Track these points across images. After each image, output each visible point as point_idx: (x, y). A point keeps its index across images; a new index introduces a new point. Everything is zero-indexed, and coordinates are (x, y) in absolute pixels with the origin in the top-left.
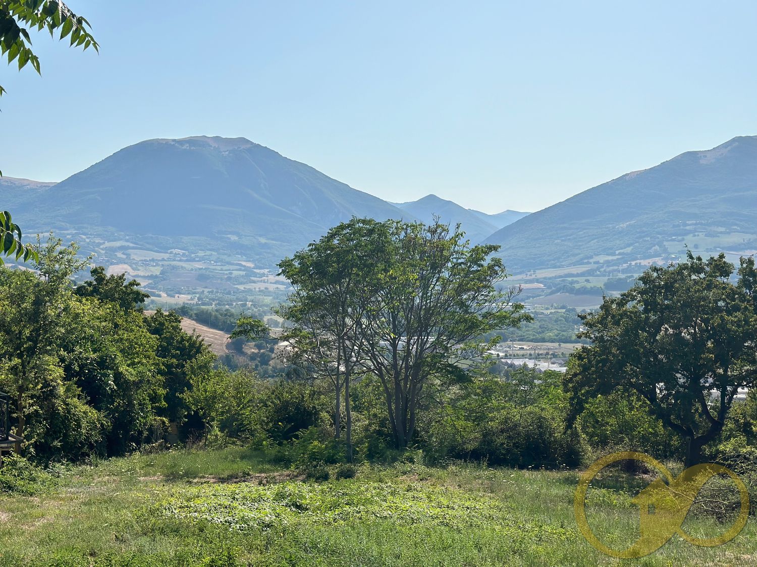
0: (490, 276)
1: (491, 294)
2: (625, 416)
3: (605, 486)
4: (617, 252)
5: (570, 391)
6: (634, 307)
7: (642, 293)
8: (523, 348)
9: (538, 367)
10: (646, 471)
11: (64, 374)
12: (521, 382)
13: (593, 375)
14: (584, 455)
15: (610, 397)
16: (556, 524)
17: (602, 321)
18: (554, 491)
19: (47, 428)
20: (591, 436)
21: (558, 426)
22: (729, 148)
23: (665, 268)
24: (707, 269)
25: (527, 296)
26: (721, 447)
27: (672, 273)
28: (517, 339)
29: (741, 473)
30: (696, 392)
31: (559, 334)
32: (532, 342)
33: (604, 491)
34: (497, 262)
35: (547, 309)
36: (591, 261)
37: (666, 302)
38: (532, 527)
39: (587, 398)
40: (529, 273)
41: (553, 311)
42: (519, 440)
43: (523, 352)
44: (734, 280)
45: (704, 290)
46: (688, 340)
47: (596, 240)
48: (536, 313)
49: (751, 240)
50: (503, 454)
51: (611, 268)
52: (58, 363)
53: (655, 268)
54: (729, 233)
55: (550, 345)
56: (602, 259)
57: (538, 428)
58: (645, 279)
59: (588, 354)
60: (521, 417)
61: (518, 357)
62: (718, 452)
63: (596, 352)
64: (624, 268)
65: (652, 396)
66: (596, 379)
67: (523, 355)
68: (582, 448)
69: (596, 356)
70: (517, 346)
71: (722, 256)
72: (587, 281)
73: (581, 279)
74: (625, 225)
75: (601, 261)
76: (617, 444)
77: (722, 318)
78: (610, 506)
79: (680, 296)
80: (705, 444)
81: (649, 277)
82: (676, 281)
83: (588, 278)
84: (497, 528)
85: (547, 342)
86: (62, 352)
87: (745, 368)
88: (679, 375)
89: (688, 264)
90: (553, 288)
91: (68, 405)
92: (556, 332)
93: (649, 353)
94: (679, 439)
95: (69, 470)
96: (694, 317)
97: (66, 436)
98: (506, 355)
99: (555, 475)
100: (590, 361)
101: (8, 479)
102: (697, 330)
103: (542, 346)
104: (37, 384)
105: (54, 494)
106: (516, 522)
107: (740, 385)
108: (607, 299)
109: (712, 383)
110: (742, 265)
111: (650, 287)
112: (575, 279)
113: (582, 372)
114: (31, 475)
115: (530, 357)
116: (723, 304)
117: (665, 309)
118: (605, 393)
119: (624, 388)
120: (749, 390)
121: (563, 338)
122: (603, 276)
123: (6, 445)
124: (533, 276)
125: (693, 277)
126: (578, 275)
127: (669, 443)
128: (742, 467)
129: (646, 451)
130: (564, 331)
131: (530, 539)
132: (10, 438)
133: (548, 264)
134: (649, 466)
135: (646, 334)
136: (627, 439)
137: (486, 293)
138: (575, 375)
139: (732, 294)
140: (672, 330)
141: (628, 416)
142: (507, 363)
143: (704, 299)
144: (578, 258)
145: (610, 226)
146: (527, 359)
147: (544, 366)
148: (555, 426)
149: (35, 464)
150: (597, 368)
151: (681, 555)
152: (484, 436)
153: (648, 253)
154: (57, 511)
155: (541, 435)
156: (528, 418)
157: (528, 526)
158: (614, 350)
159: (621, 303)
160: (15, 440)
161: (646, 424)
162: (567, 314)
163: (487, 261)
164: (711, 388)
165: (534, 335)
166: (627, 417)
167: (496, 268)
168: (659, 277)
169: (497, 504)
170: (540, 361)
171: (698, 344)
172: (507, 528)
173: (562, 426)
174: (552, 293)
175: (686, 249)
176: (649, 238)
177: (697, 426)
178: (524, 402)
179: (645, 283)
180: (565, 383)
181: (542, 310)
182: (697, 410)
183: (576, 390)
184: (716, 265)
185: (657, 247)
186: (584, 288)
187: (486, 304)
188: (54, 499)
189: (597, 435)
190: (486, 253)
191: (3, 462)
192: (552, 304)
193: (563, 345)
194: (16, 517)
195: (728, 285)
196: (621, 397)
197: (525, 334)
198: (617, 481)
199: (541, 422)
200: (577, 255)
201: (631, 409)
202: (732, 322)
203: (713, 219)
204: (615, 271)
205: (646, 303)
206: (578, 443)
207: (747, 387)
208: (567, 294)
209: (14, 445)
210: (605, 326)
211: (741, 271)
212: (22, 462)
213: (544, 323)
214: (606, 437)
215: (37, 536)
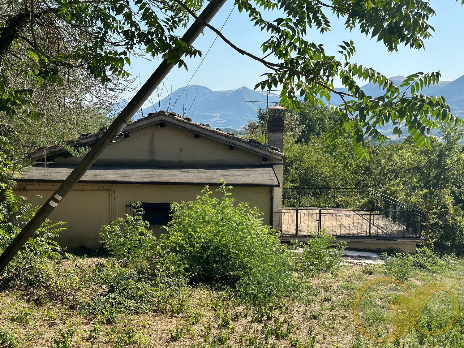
11: (454, 201)
19: (442, 233)
52: (450, 194)
86: (454, 188)
91: (455, 220)
95: (455, 260)
97: (454, 239)
101: (420, 261)
104: (438, 206)
105: (448, 274)
114: (434, 260)
123: (419, 241)
132: (421, 237)
149: (436, 254)
154: (451, 285)
160: (424, 238)
188: (448, 277)
191: (417, 251)
194: (426, 284)
209: (424, 241)
212: (429, 252)
215: (440, 298)
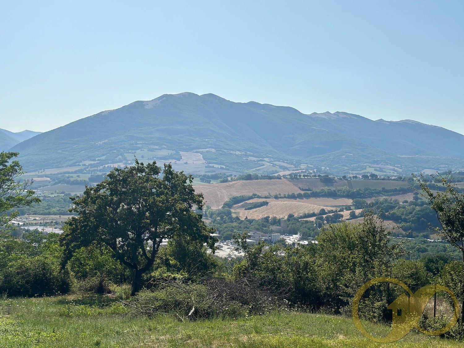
0: (12, 173)
1: (12, 184)
2: (98, 259)
3: (84, 303)
4: (97, 159)
5: (64, 245)
6: (104, 192)
7: (109, 184)
8: (36, 219)
9: (44, 231)
10: (110, 292)
12: (33, 241)
13: (78, 234)
14: (72, 285)
15: (89, 248)
16: (50, 330)
17: (85, 201)
18: (52, 310)
20: (77, 273)
21: (55, 268)
22: (161, 100)
23: (123, 169)
24: (147, 170)
25: (39, 186)
26: (153, 274)
27: (127, 173)
28: (32, 213)
29: (162, 289)
30: (139, 242)
31: (60, 209)
32: (42, 215)
33: (82, 306)
34: (17, 164)
35: (52, 194)
36: (81, 164)
37: (123, 190)
38: (33, 334)
39: (75, 249)
40: (40, 171)
41: (56, 195)
42: (29, 278)
43: (36, 221)
44: (161, 176)
45: (144, 182)
46: (135, 212)
47: (83, 151)
48: (45, 196)
49: (173, 154)
50: (18, 289)
51: (93, 169)
53: (117, 169)
54: (160, 150)
55: (53, 216)
56: (87, 163)
57: (43, 270)
58: (111, 176)
59: (75, 222)
60: (31, 264)
61: (32, 225)
62: (151, 277)
63: (81, 221)
64: (100, 168)
65: (114, 246)
66: (80, 237)
67: (36, 224)
68: (71, 281)
69: (81, 223)
70: (32, 218)
71: (155, 163)
72: (78, 176)
73: (75, 175)
74: (101, 143)
75: (87, 164)
76: (93, 277)
77: (154, 198)
78: (86, 315)
79: (131, 186)
80: (144, 273)
81: (113, 174)
82: (129, 177)
83: (78, 174)
84: (10, 337)
85: (52, 215)
87: (167, 227)
88: (129, 233)
89: (135, 167)
90: (56, 181)
92: (58, 208)
93: (112, 220)
94: (129, 271)
96: (139, 198)
98: (24, 224)
99: (53, 299)
100: (76, 226)
102: (140, 206)
103: (49, 217)
106: (23, 332)
107: (163, 237)
108: (88, 187)
109: (148, 237)
110: (165, 168)
111: (114, 181)
112: (70, 175)
113: (72, 233)
115: (41, 225)
116: (155, 191)
117: (123, 193)
118: (86, 246)
119: (97, 241)
120: (169, 240)
121: (62, 212)
122: (88, 173)
124: (43, 173)
125: (139, 175)
126: (72, 173)
127: (124, 274)
128: (163, 285)
129: (110, 280)
130: (63, 208)
131: (32, 342)
133: (53, 166)
134: (111, 288)
135: (111, 209)
136: (99, 273)
137: (9, 184)
138: (67, 235)
139: (160, 185)
140: (126, 206)
141: (100, 258)
142: (24, 229)
143: (144, 188)
144: (72, 162)
145: (93, 143)
146: (38, 226)
147: (49, 230)
148: (54, 268)
150: (81, 230)
151: (125, 341)
152: (6, 277)
153: (115, 160)
155: (44, 275)
156: (36, 264)
157: (31, 334)
158: (92, 219)
159: (97, 190)
161: (111, 264)
162: (65, 197)
163: (10, 163)
164: (147, 240)
165: (43, 211)
166: (99, 260)
167: (16, 167)
168: (119, 175)
169: (11, 321)
170: (47, 227)
171: (141, 214)
172: (17, 337)
173: (59, 268)
174: (55, 184)
175: (135, 158)
176: (116, 151)
177: (139, 263)
178: (33, 254)
179: (111, 178)
180: (61, 240)
181: (49, 194)
182: (139, 253)
183: (68, 245)
184: (152, 168)
185: (120, 157)
186: (77, 181)
187: (9, 191)
189: (81, 272)
190: (9, 158)
192: (56, 191)
193: (62, 216)
195: (158, 179)
196: (96, 247)
197: (37, 210)
198: (92, 300)
199: (44, 267)
200: (71, 160)
201: (102, 255)
202: (160, 202)
203: (152, 141)
204: (95, 170)
205: (112, 190)
206: (68, 278)
207: (167, 238)
208: (66, 184)
210: (87, 204)
211: (165, 171)
213: (50, 203)
214: (86, 273)
